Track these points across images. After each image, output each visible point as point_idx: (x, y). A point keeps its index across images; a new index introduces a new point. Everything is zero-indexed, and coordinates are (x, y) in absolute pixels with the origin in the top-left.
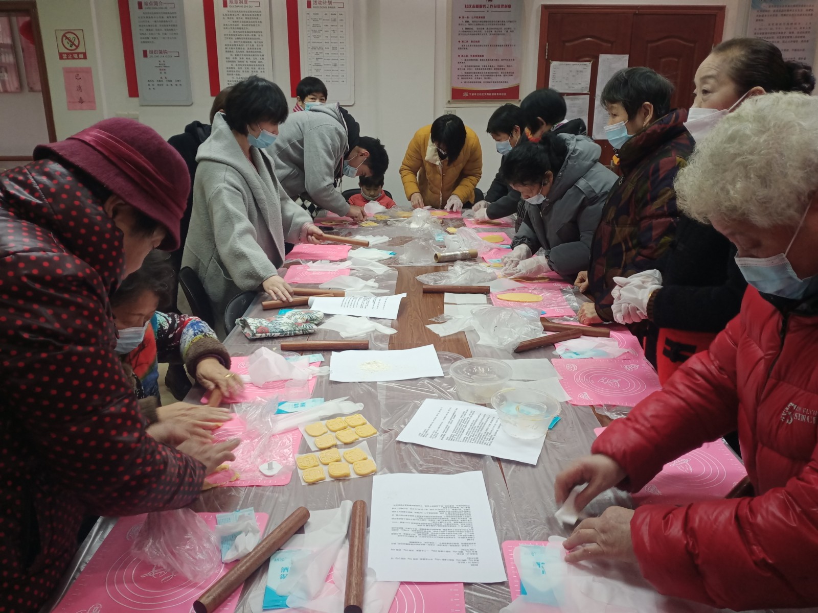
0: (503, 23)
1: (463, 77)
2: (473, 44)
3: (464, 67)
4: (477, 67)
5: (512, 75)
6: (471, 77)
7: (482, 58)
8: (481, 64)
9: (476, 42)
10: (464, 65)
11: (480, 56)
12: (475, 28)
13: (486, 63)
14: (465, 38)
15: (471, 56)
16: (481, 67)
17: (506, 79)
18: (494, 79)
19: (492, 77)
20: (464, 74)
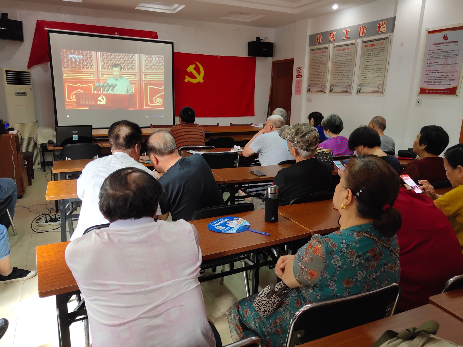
0: (452, 51)
1: (427, 82)
2: (435, 64)
3: (428, 77)
4: (435, 77)
5: (454, 81)
6: (431, 82)
7: (438, 71)
8: (437, 75)
9: (436, 63)
10: (428, 75)
11: (438, 70)
12: (436, 55)
13: (440, 74)
14: (431, 61)
15: (433, 71)
16: (437, 76)
17: (450, 83)
18: (443, 83)
19: (442, 82)
20: (428, 80)
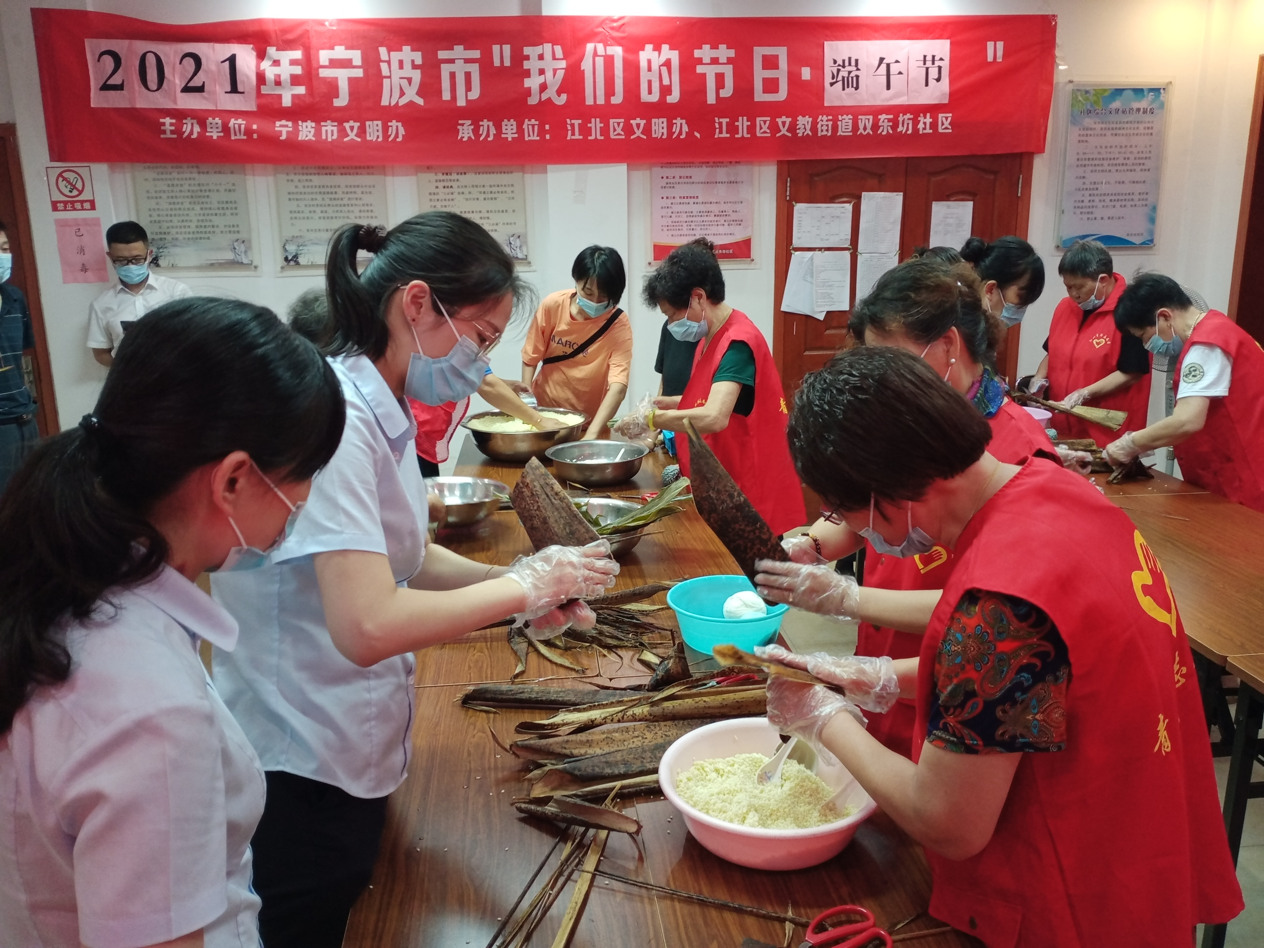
1: (669, 228)
2: (682, 180)
3: (670, 214)
4: (690, 214)
5: (740, 224)
6: (681, 228)
7: (695, 200)
8: (695, 208)
9: (687, 177)
10: (670, 210)
11: (694, 197)
13: (702, 208)
14: (670, 172)
15: (680, 197)
16: (694, 214)
17: (732, 229)
18: (714, 230)
19: (711, 227)
20: (670, 224)
